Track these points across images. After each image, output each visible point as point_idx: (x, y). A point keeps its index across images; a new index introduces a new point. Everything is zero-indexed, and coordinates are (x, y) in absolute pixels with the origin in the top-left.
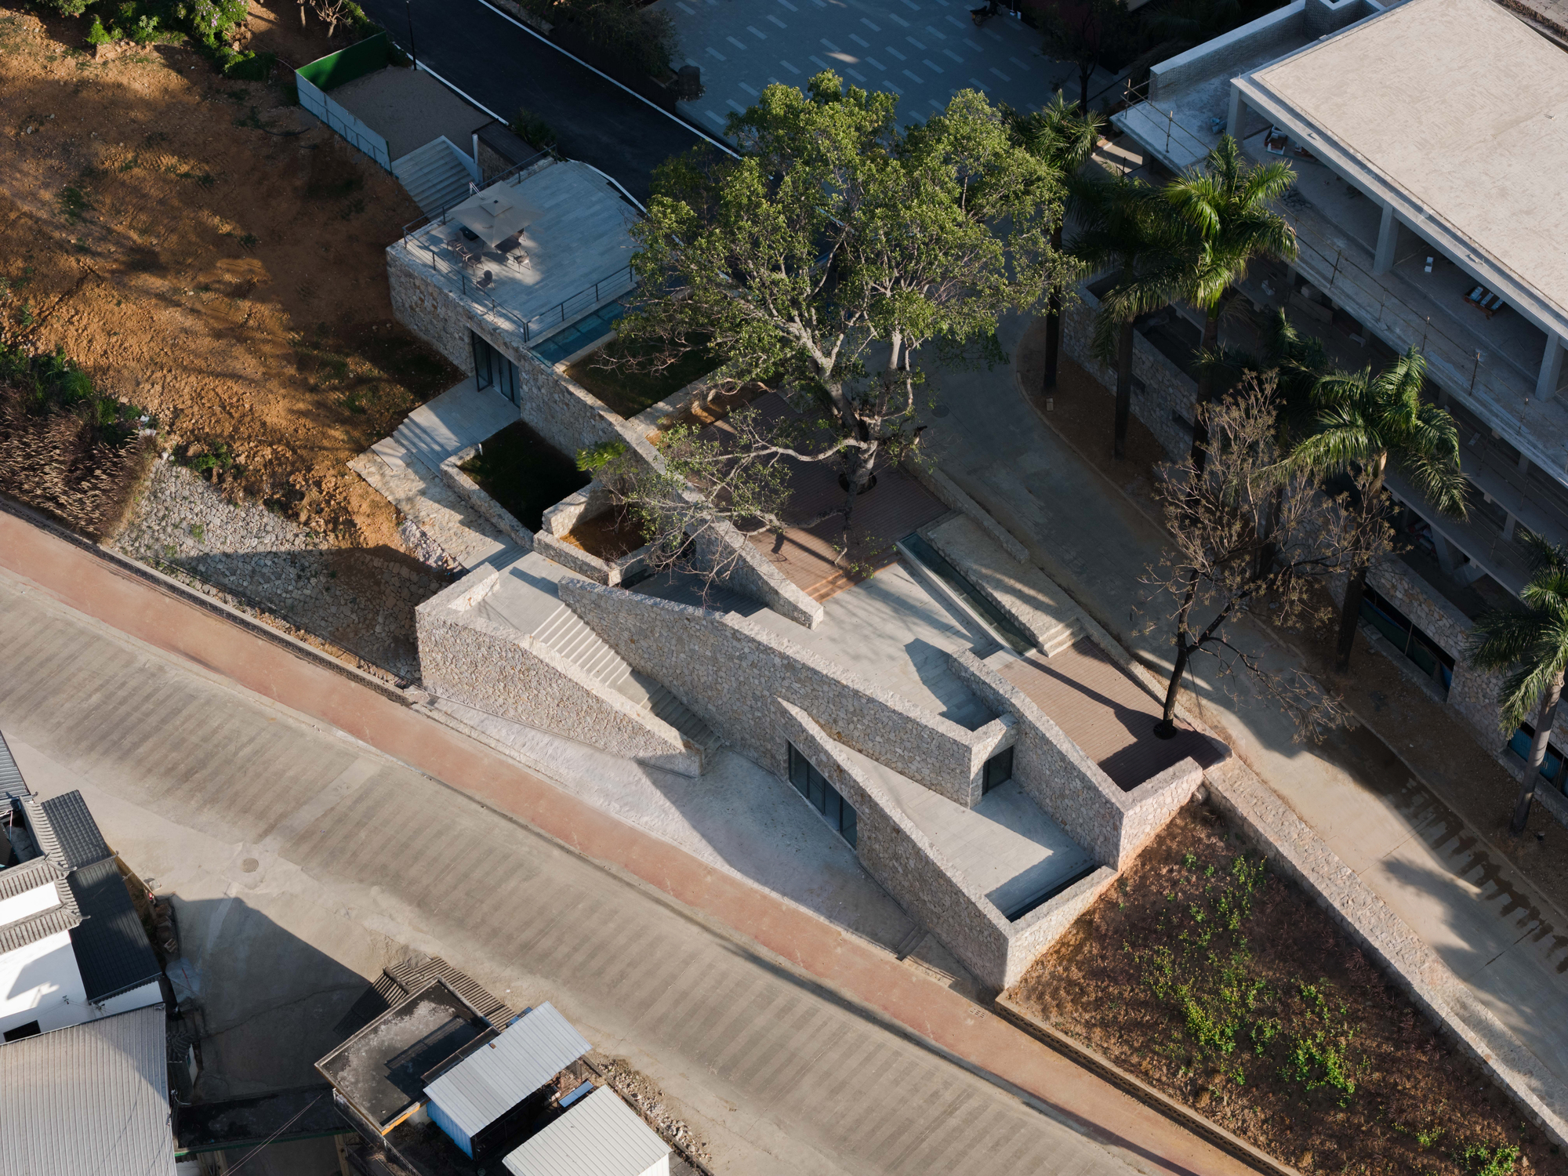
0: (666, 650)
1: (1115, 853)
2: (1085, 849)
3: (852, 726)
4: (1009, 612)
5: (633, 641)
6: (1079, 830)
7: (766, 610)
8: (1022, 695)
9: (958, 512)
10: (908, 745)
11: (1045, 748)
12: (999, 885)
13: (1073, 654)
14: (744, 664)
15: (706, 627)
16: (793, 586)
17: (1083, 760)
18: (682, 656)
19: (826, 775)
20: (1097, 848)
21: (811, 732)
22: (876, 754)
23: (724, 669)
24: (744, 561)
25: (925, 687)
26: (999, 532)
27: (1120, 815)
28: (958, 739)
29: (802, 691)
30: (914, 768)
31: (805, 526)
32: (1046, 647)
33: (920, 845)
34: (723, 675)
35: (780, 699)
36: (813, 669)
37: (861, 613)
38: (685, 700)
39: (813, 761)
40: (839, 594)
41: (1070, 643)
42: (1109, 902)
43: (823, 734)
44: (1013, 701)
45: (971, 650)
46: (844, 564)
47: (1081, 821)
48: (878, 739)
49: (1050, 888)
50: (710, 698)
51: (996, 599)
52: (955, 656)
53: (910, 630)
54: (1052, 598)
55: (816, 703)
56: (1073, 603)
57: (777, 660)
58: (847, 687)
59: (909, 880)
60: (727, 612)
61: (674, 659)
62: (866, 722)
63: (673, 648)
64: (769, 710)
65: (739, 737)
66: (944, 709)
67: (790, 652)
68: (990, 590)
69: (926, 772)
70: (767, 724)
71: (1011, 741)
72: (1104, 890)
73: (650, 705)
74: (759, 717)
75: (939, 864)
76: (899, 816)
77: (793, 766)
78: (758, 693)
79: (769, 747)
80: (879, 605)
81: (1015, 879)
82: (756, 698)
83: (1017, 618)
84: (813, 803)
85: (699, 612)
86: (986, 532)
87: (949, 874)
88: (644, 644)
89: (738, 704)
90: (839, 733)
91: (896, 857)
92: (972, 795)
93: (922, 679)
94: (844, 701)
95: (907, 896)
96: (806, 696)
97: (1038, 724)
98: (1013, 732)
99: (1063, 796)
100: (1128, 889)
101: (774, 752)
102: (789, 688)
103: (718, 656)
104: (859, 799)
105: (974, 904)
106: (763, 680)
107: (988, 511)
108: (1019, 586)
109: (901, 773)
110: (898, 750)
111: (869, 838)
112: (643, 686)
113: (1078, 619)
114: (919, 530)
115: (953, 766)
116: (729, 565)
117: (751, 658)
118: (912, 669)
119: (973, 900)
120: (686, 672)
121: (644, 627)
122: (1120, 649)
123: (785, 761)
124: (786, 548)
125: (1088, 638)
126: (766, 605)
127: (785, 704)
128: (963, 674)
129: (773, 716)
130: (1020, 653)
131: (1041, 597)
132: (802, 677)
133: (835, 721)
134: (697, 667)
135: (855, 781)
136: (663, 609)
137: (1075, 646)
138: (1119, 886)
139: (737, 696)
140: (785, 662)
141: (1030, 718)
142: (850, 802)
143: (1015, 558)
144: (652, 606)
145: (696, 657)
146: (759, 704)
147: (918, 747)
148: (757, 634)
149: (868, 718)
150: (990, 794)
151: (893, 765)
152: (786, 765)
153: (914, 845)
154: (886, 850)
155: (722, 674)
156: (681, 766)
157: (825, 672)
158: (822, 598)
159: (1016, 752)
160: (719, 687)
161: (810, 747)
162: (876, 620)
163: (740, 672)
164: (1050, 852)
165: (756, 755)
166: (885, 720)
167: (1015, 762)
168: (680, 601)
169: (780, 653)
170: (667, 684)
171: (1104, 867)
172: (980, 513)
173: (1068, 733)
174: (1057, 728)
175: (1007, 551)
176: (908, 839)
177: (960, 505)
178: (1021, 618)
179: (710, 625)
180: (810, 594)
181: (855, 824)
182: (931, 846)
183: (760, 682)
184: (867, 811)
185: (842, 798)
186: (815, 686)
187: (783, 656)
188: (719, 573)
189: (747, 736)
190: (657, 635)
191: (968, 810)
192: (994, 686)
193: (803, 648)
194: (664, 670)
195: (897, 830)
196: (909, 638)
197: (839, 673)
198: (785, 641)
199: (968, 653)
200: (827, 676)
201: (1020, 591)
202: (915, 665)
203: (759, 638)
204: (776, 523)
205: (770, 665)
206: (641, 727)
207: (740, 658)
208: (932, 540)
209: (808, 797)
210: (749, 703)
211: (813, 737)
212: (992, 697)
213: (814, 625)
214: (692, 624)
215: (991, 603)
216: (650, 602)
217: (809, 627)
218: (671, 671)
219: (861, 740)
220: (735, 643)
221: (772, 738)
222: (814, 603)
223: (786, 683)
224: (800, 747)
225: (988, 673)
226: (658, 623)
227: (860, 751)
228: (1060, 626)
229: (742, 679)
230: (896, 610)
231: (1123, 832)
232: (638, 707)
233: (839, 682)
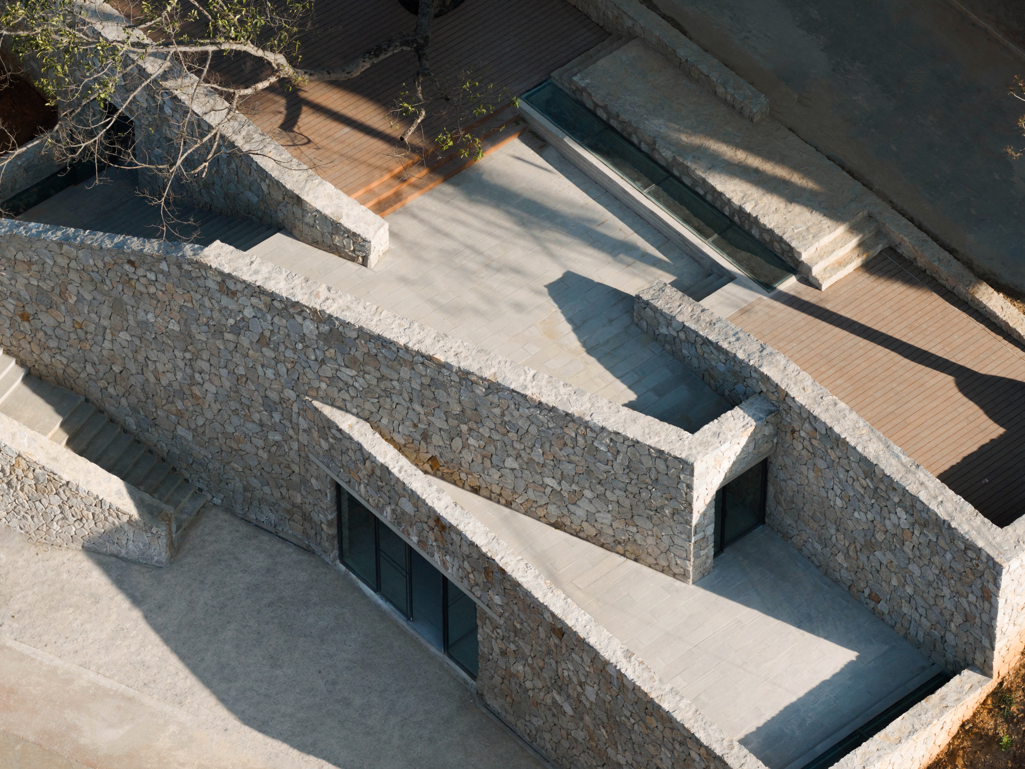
0: (91, 328)
1: (986, 643)
2: (918, 645)
3: (457, 443)
4: (741, 211)
5: (25, 317)
6: (906, 609)
7: (278, 236)
8: (781, 359)
9: (626, 37)
10: (569, 469)
11: (833, 455)
12: (761, 722)
13: (868, 282)
14: (245, 341)
15: (167, 275)
16: (329, 187)
17: (908, 471)
18: (124, 336)
19: (413, 541)
20: (950, 637)
21: (381, 459)
22: (507, 493)
23: (205, 355)
24: (232, 145)
25: (592, 360)
26: (708, 66)
27: (994, 570)
28: (665, 448)
29: (360, 383)
30: (580, 513)
31: (342, 76)
32: (816, 271)
33: (606, 654)
34: (205, 366)
35: (316, 404)
36: (379, 337)
37: (458, 231)
38: (131, 423)
39: (386, 517)
40: (415, 199)
41: (858, 262)
42: (980, 736)
43: (404, 461)
44: (765, 370)
45: (673, 284)
46: (419, 142)
47: (909, 590)
48: (510, 463)
49: (860, 722)
50: (180, 414)
51: (713, 189)
52: (645, 297)
53: (551, 255)
54: (817, 180)
55: (387, 403)
56: (859, 186)
57: (309, 327)
58: (447, 366)
59: (586, 727)
60: (206, 242)
61: (107, 345)
62: (484, 431)
63: (105, 323)
64: (296, 427)
65: (239, 486)
66: (632, 396)
67: (332, 309)
68: (700, 173)
69: (605, 518)
70: (293, 454)
71: (765, 448)
72: (968, 715)
73: (65, 437)
74: (276, 443)
75: (645, 688)
76: (560, 603)
77: (346, 532)
78: (273, 396)
79: (299, 499)
80: (490, 214)
81: (791, 711)
82: (270, 406)
83: (756, 221)
84: (387, 599)
85: (152, 247)
86: (683, 69)
87: (666, 706)
88: (47, 320)
89: (236, 420)
90: (433, 459)
91: (558, 683)
92: (697, 556)
93: (584, 344)
94: (441, 394)
95: (583, 758)
96: (368, 391)
97: (817, 411)
98: (767, 431)
99: (871, 546)
100: (1014, 708)
101: (308, 508)
102: (333, 380)
103: (194, 329)
104: (481, 579)
105: (720, 759)
106: (282, 369)
107: (684, 32)
108: (755, 162)
109: (557, 526)
110: (549, 481)
111: (504, 653)
112: (49, 401)
113: (870, 217)
114: (555, 74)
115: (655, 503)
116: (207, 147)
117: (257, 327)
118: (566, 328)
119: (718, 752)
120: (132, 367)
121: (45, 286)
122: (956, 266)
123: (330, 524)
124: (308, 121)
125: (892, 251)
126: (281, 228)
127: (327, 410)
128: (664, 330)
129: (304, 438)
130: (767, 286)
131: (796, 179)
132: (359, 355)
133: (425, 436)
134: (153, 355)
135: (472, 544)
136: (82, 246)
137: (869, 267)
138: (997, 705)
139: (234, 405)
140: (325, 328)
141: (801, 399)
142: (463, 587)
143: (741, 113)
144: (60, 244)
145: (150, 336)
146: (277, 417)
147: (589, 471)
148: (267, 279)
149: (489, 423)
150: (728, 553)
151: (541, 512)
152: (333, 531)
153: (595, 655)
154: (537, 673)
155: (203, 365)
156: (132, 546)
157: (402, 342)
158: (381, 208)
159: (773, 470)
160: (196, 390)
161: (379, 489)
162: (488, 244)
163: (237, 358)
164: (850, 655)
165: (273, 517)
166: (522, 424)
167: (771, 490)
168: (112, 228)
169: (314, 311)
170: (95, 394)
171: (966, 673)
172: (670, 35)
173: (875, 423)
174: (854, 416)
175: (725, 101)
176: (582, 644)
177: (629, 23)
178: (763, 220)
179: (175, 271)
180: (363, 202)
181: (474, 630)
182: (629, 655)
183: (277, 374)
184: (497, 600)
185: (445, 579)
186: (385, 371)
187: (320, 317)
188: (190, 163)
189: (255, 483)
190: (73, 300)
191: (690, 587)
192: (725, 345)
193: (358, 300)
194: (90, 369)
195: (560, 630)
196: (556, 274)
197: (428, 341)
198: (323, 289)
199: (670, 291)
200: (406, 348)
201: (757, 171)
202: (570, 320)
203: (270, 286)
204: (288, 70)
205: (295, 337)
206: (52, 477)
207: (237, 330)
208: (583, 90)
209: (377, 589)
210: (256, 417)
211: (385, 469)
212: (721, 367)
213: (373, 259)
214: (141, 272)
215: (702, 198)
216: (55, 236)
217: (364, 263)
218: (102, 369)
219: (477, 467)
220: (225, 301)
221: (305, 482)
222: (372, 216)
223: (327, 371)
224: (361, 492)
225: (711, 324)
226: (73, 275)
227: (476, 490)
228: (840, 230)
229: (241, 371)
230: (522, 223)
231: (1001, 602)
232: (44, 440)
233: (430, 358)
